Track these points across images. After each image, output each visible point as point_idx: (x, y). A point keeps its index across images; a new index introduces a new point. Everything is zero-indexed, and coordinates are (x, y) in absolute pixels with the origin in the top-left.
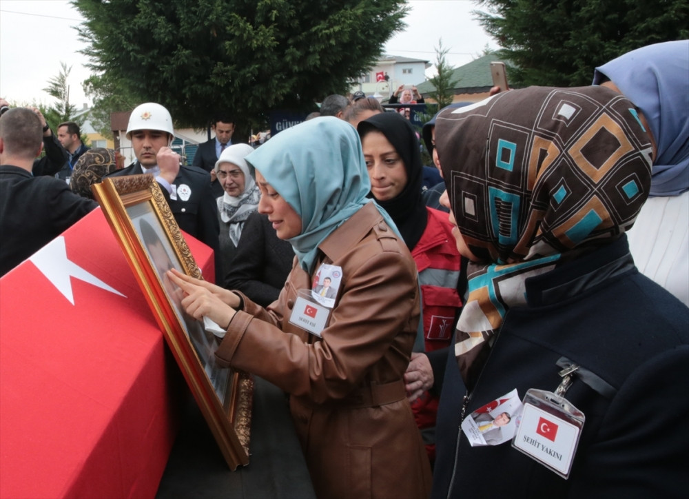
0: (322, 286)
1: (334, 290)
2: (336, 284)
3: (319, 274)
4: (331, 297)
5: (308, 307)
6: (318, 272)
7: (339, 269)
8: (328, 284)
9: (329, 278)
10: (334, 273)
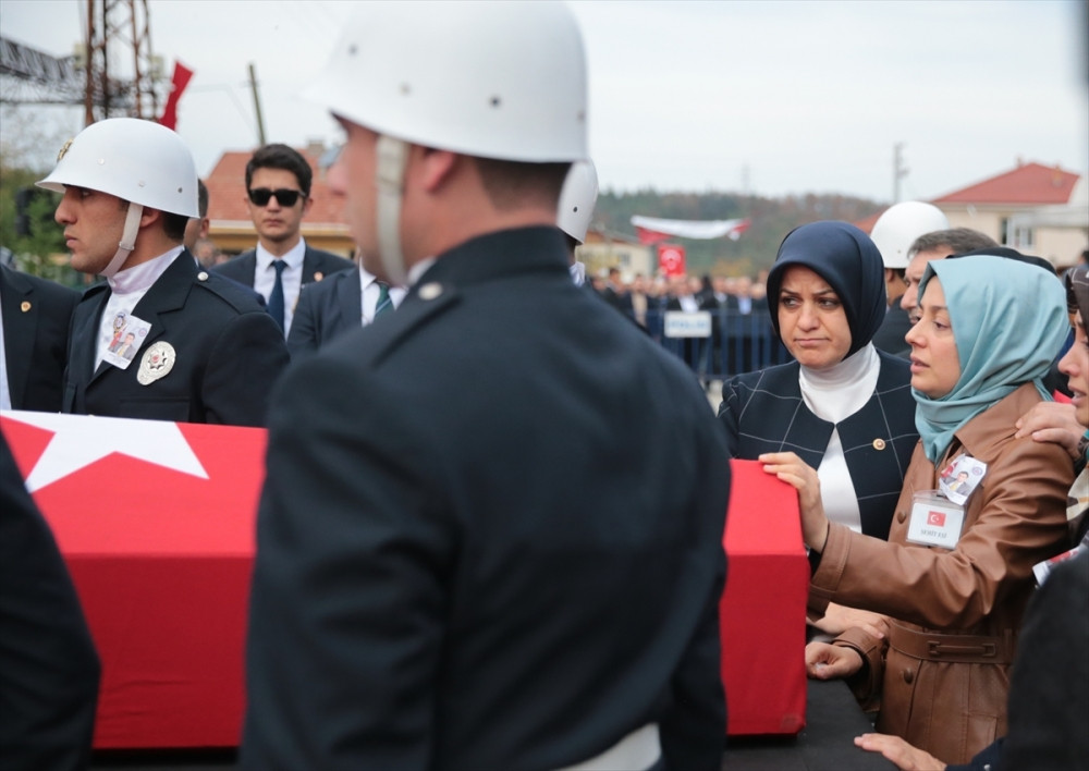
0: (955, 480)
1: (969, 486)
2: (974, 481)
3: (955, 465)
4: (963, 494)
5: (931, 513)
6: (955, 461)
7: (984, 467)
8: (963, 479)
9: (966, 473)
10: (975, 470)
